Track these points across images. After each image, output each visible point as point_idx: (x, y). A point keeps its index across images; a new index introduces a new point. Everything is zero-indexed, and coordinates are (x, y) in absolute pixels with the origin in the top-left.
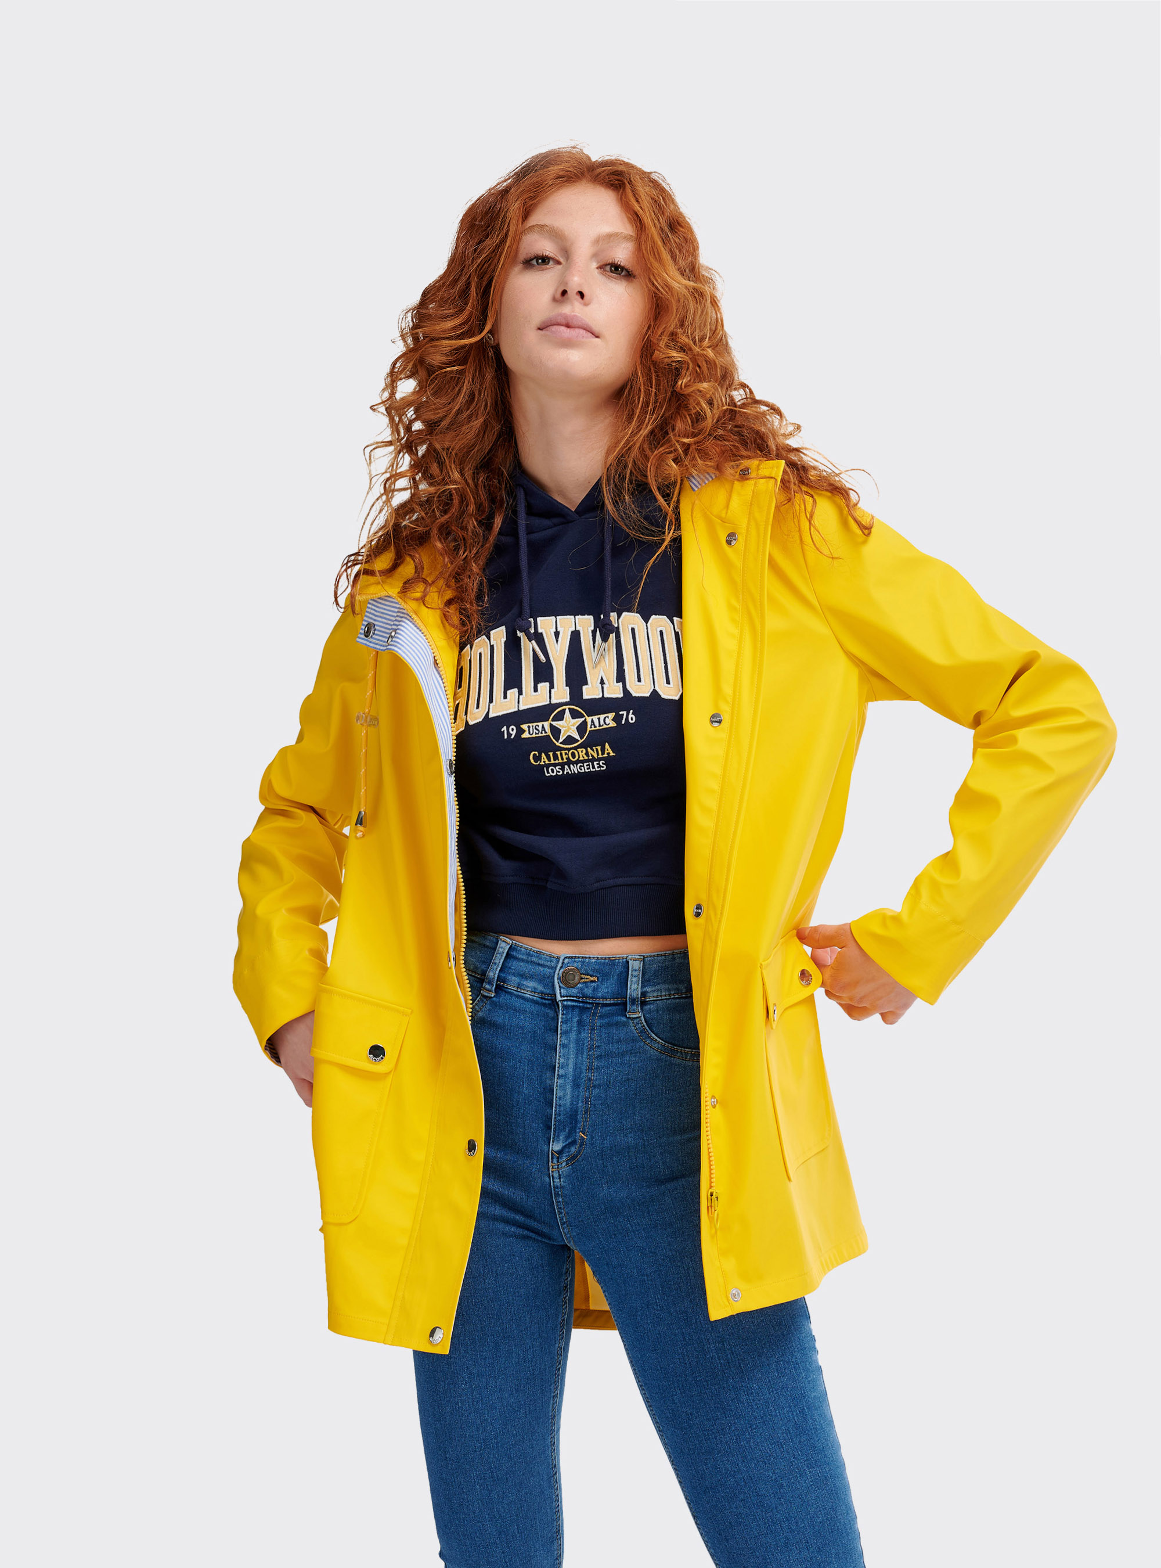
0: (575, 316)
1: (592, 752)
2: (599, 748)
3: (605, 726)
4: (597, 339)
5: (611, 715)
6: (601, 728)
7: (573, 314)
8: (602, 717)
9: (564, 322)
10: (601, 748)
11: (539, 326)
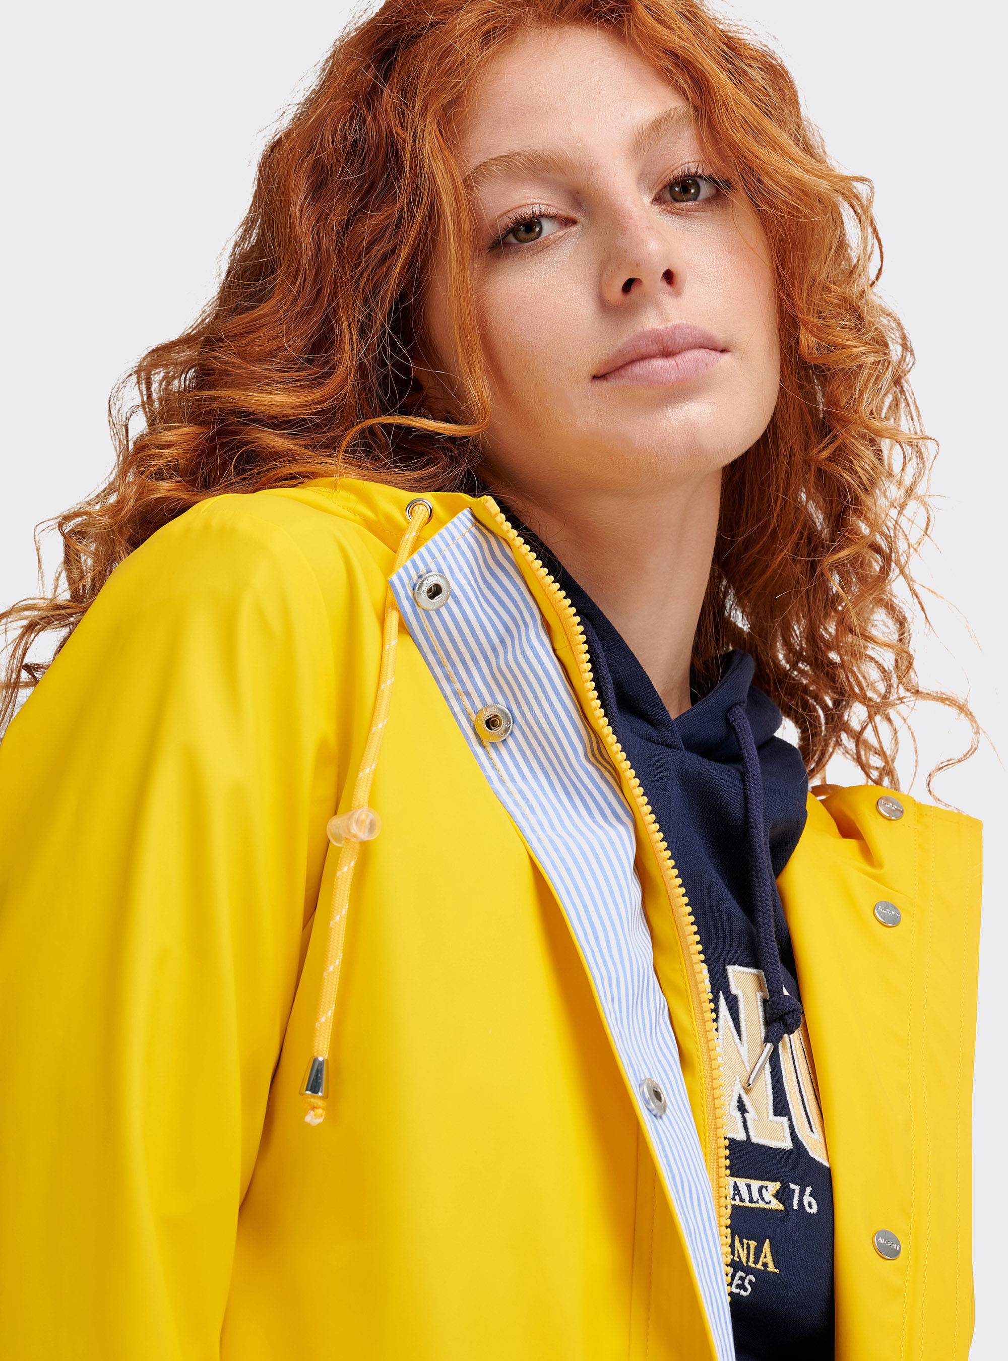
0: (676, 327)
1: (740, 1250)
2: (753, 1244)
3: (761, 1204)
4: (726, 357)
5: (774, 1186)
6: (753, 1205)
7: (669, 325)
8: (756, 1184)
9: (654, 348)
10: (756, 1248)
11: (594, 373)
